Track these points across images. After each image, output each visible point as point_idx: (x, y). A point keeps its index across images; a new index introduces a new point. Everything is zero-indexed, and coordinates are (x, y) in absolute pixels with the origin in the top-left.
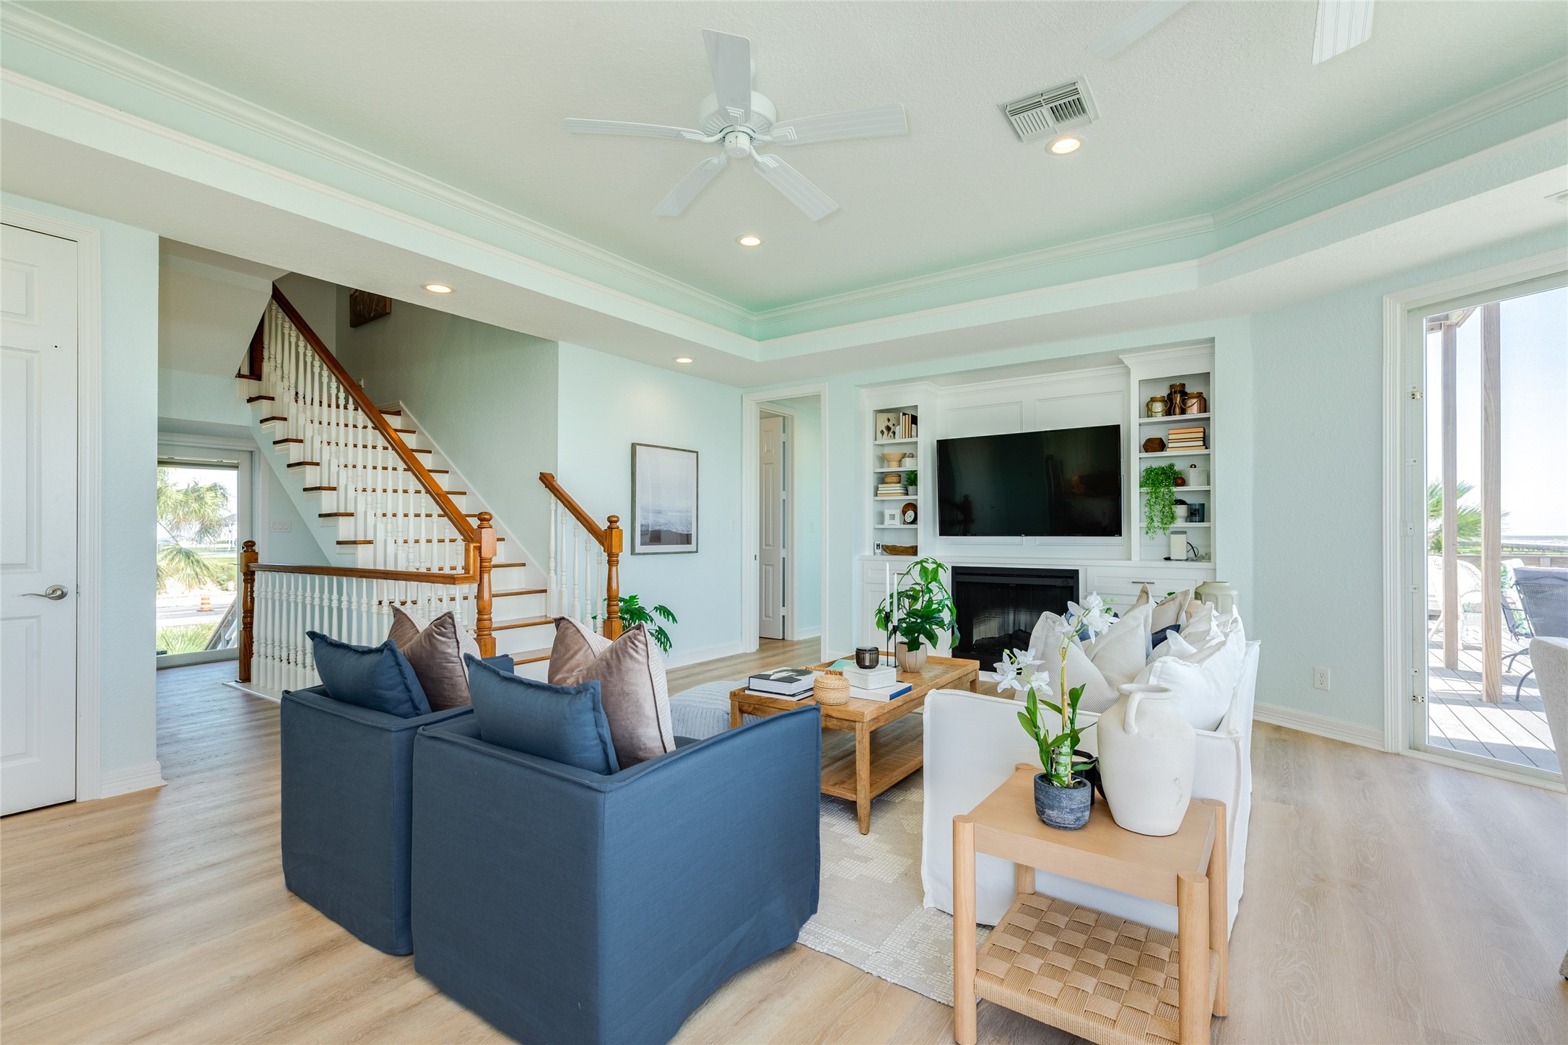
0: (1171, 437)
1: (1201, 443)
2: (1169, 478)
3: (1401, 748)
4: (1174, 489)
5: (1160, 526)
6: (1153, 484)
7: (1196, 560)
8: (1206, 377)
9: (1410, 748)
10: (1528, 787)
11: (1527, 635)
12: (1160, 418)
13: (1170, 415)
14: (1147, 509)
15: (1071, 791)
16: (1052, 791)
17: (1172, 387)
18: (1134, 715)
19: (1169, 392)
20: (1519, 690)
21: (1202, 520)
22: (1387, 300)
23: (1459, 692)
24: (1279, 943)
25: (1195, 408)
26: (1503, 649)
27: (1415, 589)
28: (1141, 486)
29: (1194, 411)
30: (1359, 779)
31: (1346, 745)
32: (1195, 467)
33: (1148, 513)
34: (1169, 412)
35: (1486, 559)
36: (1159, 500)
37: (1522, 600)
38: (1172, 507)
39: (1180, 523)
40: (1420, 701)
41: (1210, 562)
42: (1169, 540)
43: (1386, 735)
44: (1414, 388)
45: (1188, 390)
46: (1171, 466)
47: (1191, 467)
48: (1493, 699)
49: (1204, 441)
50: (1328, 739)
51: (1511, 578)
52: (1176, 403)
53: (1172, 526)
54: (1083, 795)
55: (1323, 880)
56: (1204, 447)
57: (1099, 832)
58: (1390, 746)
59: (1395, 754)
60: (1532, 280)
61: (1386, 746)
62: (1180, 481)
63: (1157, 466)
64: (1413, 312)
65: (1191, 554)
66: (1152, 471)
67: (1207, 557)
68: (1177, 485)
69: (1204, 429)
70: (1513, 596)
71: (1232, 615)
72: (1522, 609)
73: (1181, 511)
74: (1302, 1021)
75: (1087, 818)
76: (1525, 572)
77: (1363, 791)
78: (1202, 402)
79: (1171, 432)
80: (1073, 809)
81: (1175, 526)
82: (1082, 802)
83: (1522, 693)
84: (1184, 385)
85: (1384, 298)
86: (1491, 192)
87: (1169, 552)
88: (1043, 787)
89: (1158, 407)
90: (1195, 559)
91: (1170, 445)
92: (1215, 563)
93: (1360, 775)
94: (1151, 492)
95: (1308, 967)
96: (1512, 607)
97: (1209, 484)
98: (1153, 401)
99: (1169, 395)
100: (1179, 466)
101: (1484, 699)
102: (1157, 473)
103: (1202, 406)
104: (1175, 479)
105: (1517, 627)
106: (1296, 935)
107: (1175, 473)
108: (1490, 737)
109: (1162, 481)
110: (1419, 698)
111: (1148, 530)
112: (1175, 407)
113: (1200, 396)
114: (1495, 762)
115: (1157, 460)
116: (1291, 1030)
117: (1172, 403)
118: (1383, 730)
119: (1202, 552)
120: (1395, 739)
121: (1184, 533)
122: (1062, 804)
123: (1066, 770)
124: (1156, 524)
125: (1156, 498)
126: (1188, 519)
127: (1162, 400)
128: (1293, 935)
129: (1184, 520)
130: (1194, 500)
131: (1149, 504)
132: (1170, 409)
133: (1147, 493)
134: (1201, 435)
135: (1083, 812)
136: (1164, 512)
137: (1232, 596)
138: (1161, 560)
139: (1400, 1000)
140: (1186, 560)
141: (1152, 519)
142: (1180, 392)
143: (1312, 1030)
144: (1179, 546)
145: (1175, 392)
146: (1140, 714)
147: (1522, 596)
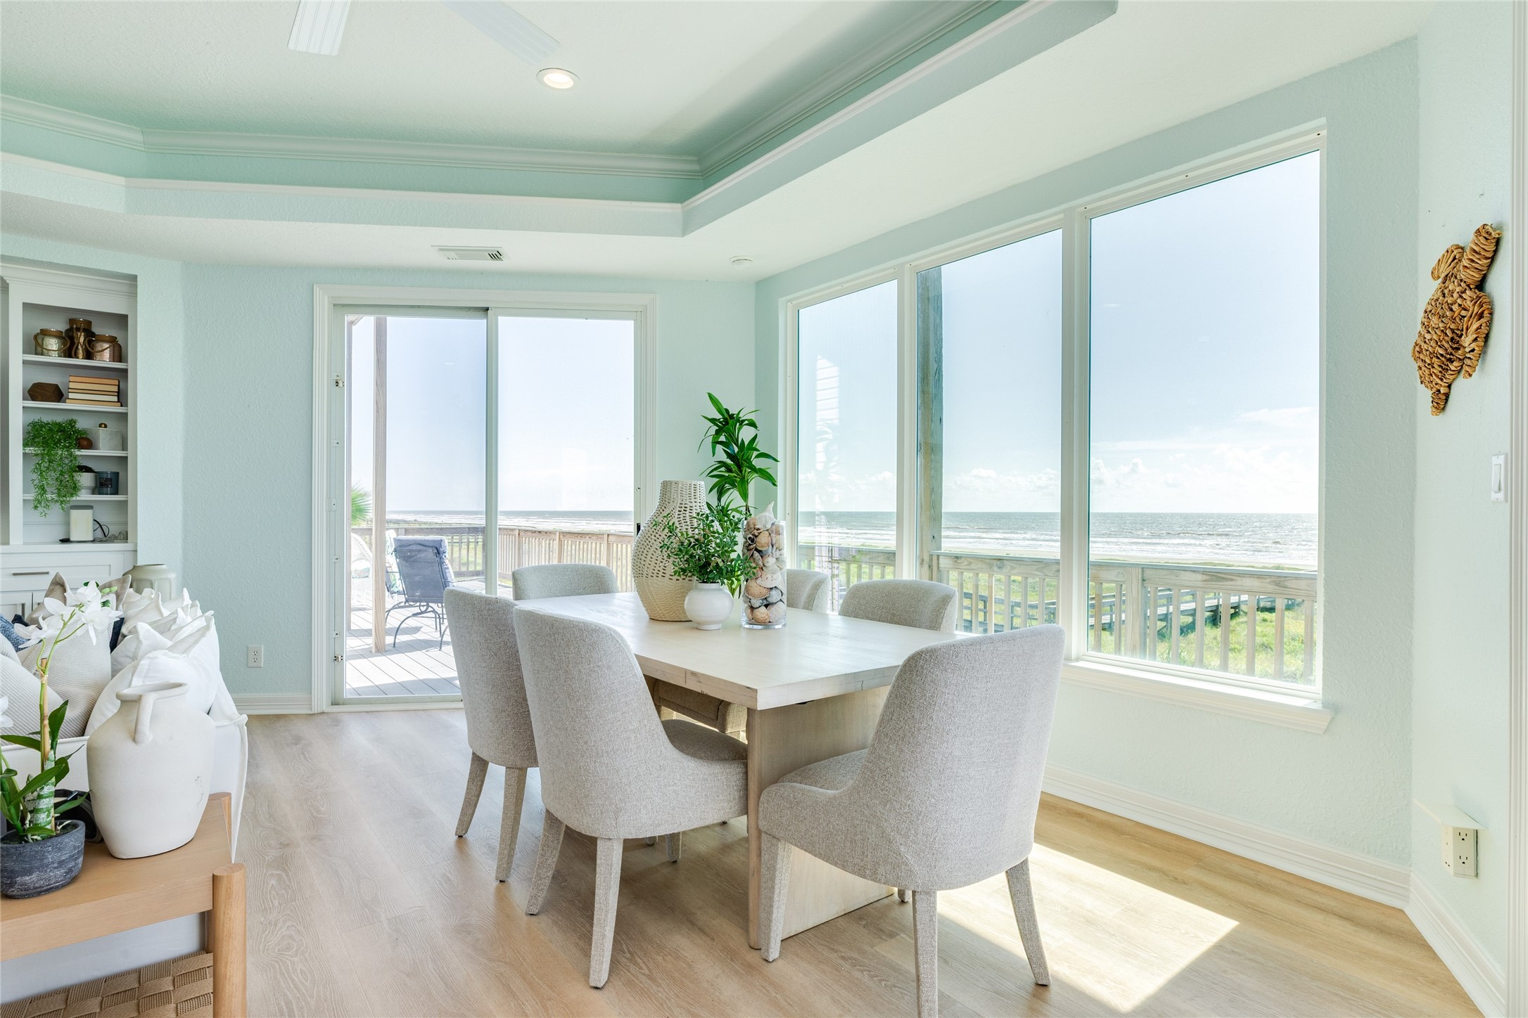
0: (72, 385)
1: (115, 399)
2: (70, 438)
3: (326, 707)
4: (78, 453)
5: (56, 498)
6: (45, 444)
7: (106, 542)
8: (122, 320)
9: (332, 705)
10: (413, 712)
11: (399, 593)
12: (55, 359)
13: (70, 356)
14: (35, 476)
15: (59, 839)
16: (28, 849)
17: (72, 321)
18: (149, 720)
19: (68, 327)
20: (395, 638)
21: (116, 492)
22: (317, 289)
23: (355, 649)
24: (262, 919)
25: (107, 354)
26: (386, 607)
27: (337, 559)
28: (25, 445)
29: (104, 358)
30: (297, 744)
31: (279, 717)
32: (106, 426)
33: (37, 481)
34: (69, 352)
35: (376, 531)
36: (55, 465)
37: (398, 564)
38: (74, 474)
39: (84, 496)
40: (340, 660)
41: (127, 542)
42: (68, 516)
43: (313, 698)
44: (338, 376)
45: (97, 329)
46: (72, 423)
47: (100, 426)
48: (380, 650)
49: (118, 396)
50: (261, 715)
51: (390, 547)
52: (79, 343)
53: (74, 498)
54: (77, 837)
55: (288, 845)
56: (119, 404)
57: (103, 873)
58: (316, 709)
59: (321, 713)
60: (419, 307)
61: (313, 709)
62: (86, 441)
63: (50, 421)
64: (342, 307)
65: (99, 534)
66: (42, 426)
67: (123, 537)
68: (81, 447)
69: (119, 382)
70: (392, 561)
71: (183, 600)
72: (398, 571)
73: (86, 479)
74: (299, 973)
75: (80, 866)
76: (400, 540)
77: (303, 754)
78: (117, 348)
79: (72, 379)
80: (63, 861)
81: (78, 498)
82: (75, 848)
83: (397, 641)
84: (90, 322)
85: (315, 287)
86: (402, 227)
87: (68, 532)
88: (13, 850)
89: (53, 344)
90: (105, 539)
91: (71, 396)
92: (136, 545)
93: (297, 740)
94: (42, 454)
95: (293, 926)
96: (389, 570)
97: (124, 447)
98: (46, 335)
99: (67, 331)
100: (82, 424)
101: (374, 650)
102: (51, 430)
103: (117, 353)
104: (77, 439)
105: (392, 587)
106: (276, 903)
107: (77, 432)
108: (381, 680)
109: (59, 441)
110: (340, 657)
111: (37, 504)
112: (77, 348)
113: (113, 340)
114: (387, 699)
115: (49, 410)
116: (292, 986)
117: (72, 343)
118: (311, 694)
119: (114, 530)
120: (320, 701)
121: (90, 507)
122: (46, 861)
123: (48, 816)
124: (49, 496)
125: (50, 462)
126: (97, 490)
127: (58, 335)
128: (273, 906)
129: (90, 491)
130: (107, 468)
131: (38, 469)
132: (70, 349)
133: (36, 455)
134: (115, 389)
135: (76, 859)
136: (61, 481)
137: (169, 580)
138: (54, 543)
139: (367, 910)
140: (93, 541)
141: (43, 489)
142: (84, 330)
143: (308, 975)
144: (82, 523)
145: (78, 329)
146: (154, 717)
147: (398, 560)
